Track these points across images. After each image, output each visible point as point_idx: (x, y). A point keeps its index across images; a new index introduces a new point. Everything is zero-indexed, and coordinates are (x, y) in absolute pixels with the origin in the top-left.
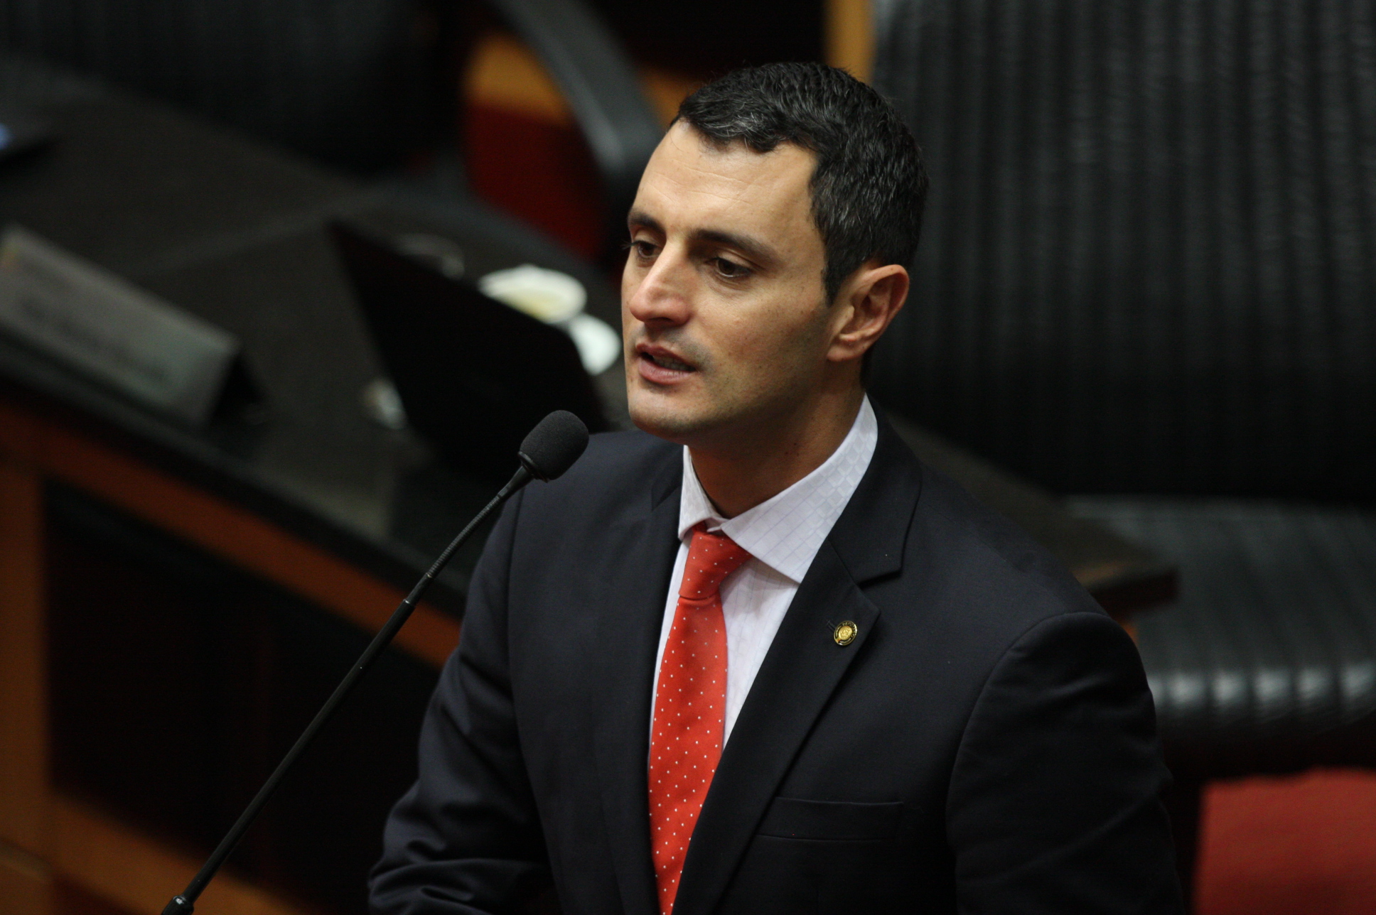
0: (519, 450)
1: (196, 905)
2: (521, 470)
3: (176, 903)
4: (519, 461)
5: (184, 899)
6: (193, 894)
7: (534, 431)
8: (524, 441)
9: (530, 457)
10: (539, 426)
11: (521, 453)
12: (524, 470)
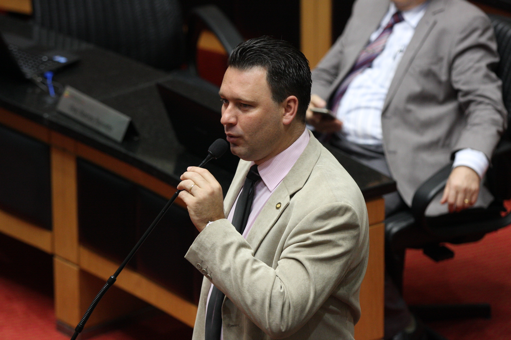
0: (208, 150)
1: (117, 278)
2: (209, 155)
3: (112, 278)
4: (208, 153)
5: (114, 276)
6: (116, 275)
7: (212, 144)
8: (210, 147)
9: (211, 151)
10: (214, 143)
11: (209, 151)
12: (210, 155)
